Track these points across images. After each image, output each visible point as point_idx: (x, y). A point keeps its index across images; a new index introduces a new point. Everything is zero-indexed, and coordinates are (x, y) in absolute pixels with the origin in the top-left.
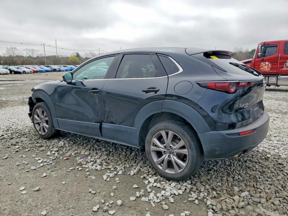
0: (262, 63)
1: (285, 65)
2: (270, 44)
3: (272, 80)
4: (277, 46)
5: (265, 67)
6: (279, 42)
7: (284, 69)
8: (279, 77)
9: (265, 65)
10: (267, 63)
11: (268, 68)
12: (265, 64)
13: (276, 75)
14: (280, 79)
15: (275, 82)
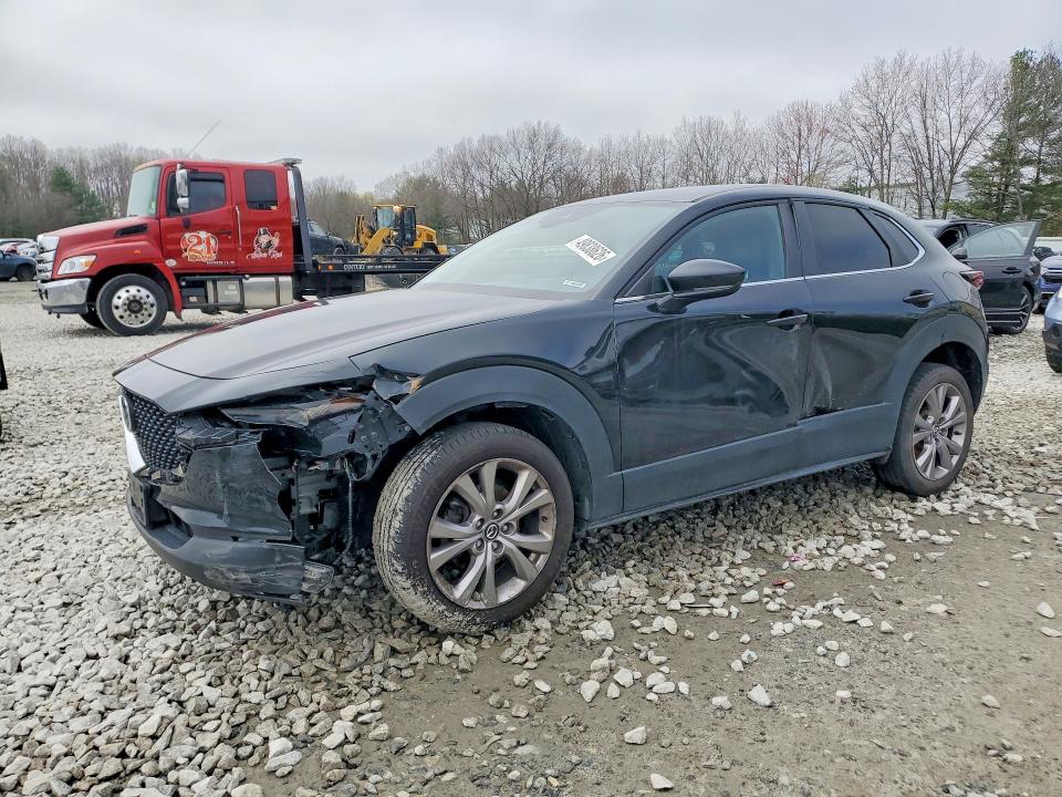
0: (187, 235)
1: (257, 242)
2: (200, 170)
3: (226, 293)
4: (222, 181)
5: (199, 248)
6: (228, 168)
7: (254, 256)
8: (244, 281)
9: (200, 242)
10: (203, 235)
11: (208, 252)
12: (199, 238)
13: (237, 274)
14: (252, 286)
15: (237, 300)
